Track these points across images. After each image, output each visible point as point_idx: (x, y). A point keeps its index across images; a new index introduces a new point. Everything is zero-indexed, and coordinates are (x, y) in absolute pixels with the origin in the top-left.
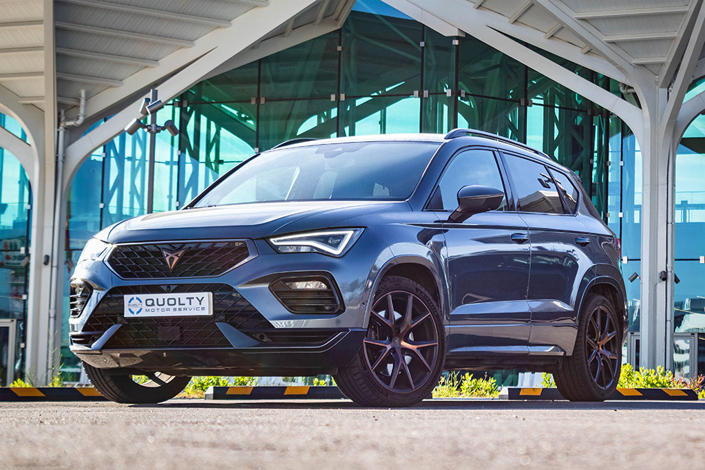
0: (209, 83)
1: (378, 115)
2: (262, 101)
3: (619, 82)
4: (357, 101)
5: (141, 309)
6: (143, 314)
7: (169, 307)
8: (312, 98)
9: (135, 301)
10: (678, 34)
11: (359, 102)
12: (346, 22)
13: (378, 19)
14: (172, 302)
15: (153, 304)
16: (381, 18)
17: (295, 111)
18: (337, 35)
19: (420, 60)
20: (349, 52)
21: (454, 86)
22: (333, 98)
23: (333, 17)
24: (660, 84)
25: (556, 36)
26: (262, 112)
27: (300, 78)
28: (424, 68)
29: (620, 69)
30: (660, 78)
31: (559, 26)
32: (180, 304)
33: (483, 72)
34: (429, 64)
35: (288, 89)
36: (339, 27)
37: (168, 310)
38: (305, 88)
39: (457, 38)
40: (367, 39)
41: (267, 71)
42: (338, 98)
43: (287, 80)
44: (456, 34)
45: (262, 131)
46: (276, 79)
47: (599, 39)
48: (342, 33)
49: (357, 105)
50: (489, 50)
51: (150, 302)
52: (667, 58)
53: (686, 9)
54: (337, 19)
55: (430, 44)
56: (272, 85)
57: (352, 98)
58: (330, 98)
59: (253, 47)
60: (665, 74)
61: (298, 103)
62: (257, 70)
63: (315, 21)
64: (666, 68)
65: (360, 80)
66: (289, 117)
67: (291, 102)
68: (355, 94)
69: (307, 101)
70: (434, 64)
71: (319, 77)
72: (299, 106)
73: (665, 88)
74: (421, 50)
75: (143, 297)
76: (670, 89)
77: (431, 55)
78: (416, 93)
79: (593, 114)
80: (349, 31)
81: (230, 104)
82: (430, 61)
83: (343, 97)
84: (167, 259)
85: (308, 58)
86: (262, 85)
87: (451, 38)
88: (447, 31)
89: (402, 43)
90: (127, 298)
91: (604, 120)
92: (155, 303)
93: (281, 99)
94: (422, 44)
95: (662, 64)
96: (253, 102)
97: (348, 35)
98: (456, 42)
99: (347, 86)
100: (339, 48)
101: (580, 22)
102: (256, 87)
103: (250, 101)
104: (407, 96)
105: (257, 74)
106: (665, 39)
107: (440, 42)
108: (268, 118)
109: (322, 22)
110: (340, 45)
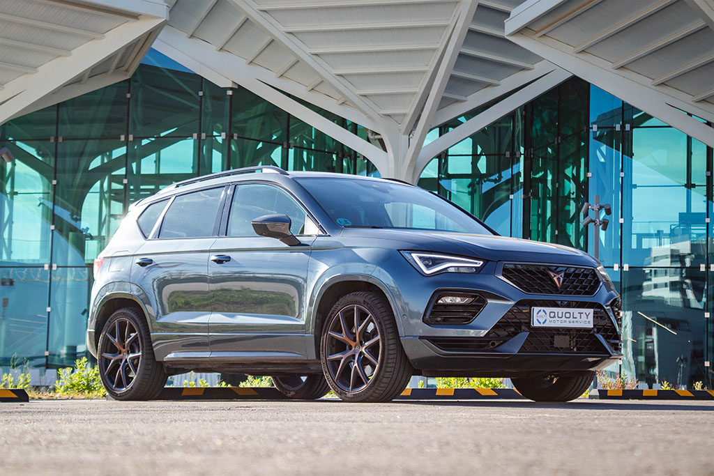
0: (12, 124)
1: (153, 156)
2: (60, 140)
3: (368, 130)
4: (143, 141)
5: (546, 320)
6: (547, 325)
7: (566, 319)
8: (102, 138)
9: (542, 313)
10: (420, 90)
11: (145, 142)
12: (135, 74)
13: (162, 71)
14: (568, 315)
15: (554, 317)
16: (165, 70)
17: (88, 150)
18: (127, 84)
19: (199, 108)
20: (136, 100)
21: (228, 130)
22: (123, 138)
23: (124, 68)
24: (403, 131)
25: (316, 89)
26: (60, 150)
27: (93, 121)
28: (202, 114)
29: (370, 118)
30: (404, 126)
31: (320, 80)
32: (574, 318)
33: (245, 121)
34: (206, 111)
35: (82, 130)
36: (128, 77)
37: (565, 322)
38: (97, 129)
39: (231, 89)
40: (153, 89)
41: (64, 114)
42: (127, 138)
43: (81, 122)
44: (230, 85)
45: (59, 166)
46: (73, 121)
47: (353, 93)
48: (131, 83)
49: (143, 144)
50: (257, 99)
51: (552, 315)
52: (409, 110)
53: (427, 68)
54: (127, 70)
55: (207, 94)
56: (69, 127)
57: (138, 139)
58: (120, 138)
59: (54, 92)
60: (407, 124)
61: (91, 142)
62: (55, 113)
63: (108, 71)
64: (408, 119)
65: (145, 124)
66: (81, 154)
67: (85, 141)
68: (141, 135)
69: (98, 140)
70: (210, 110)
71: (109, 121)
72: (91, 145)
73: (406, 134)
74: (199, 99)
75: (548, 310)
76: (411, 136)
77: (208, 103)
78: (195, 135)
79: (343, 157)
80: (136, 81)
81: (27, 142)
82: (207, 108)
83: (131, 137)
84: (555, 279)
85: (100, 103)
86: (59, 126)
87: (226, 89)
88: (223, 82)
89: (183, 93)
90: (536, 309)
91: (353, 161)
92: (556, 316)
93: (75, 139)
94: (201, 93)
95: (404, 115)
96: (52, 140)
97: (136, 84)
98: (230, 93)
99: (135, 128)
100: (128, 96)
101: (338, 77)
102: (55, 127)
103: (49, 140)
104: (185, 138)
105: (55, 117)
106: (407, 94)
107: (216, 92)
108: (65, 155)
109: (113, 72)
110: (129, 93)
